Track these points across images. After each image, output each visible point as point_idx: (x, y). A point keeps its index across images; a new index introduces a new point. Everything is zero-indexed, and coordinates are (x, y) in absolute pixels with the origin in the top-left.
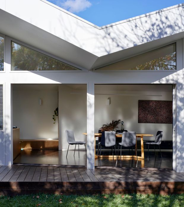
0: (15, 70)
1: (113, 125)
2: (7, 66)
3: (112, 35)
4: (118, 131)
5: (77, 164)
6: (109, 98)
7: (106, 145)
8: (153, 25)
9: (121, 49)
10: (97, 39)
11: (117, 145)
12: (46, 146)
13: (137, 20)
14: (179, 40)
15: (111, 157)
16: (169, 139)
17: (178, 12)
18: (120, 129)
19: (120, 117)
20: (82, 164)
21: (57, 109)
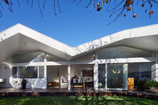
0: (48, 61)
1: (75, 77)
2: (45, 60)
3: (78, 49)
4: (77, 79)
5: (65, 88)
6: (74, 70)
7: (74, 83)
8: (90, 46)
9: (81, 53)
10: (74, 50)
11: (77, 83)
12: (56, 84)
13: (85, 44)
14: (96, 51)
15: (75, 86)
16: (93, 81)
17: (98, 41)
18: (77, 78)
19: (77, 75)
20: (66, 88)
21: (59, 73)
